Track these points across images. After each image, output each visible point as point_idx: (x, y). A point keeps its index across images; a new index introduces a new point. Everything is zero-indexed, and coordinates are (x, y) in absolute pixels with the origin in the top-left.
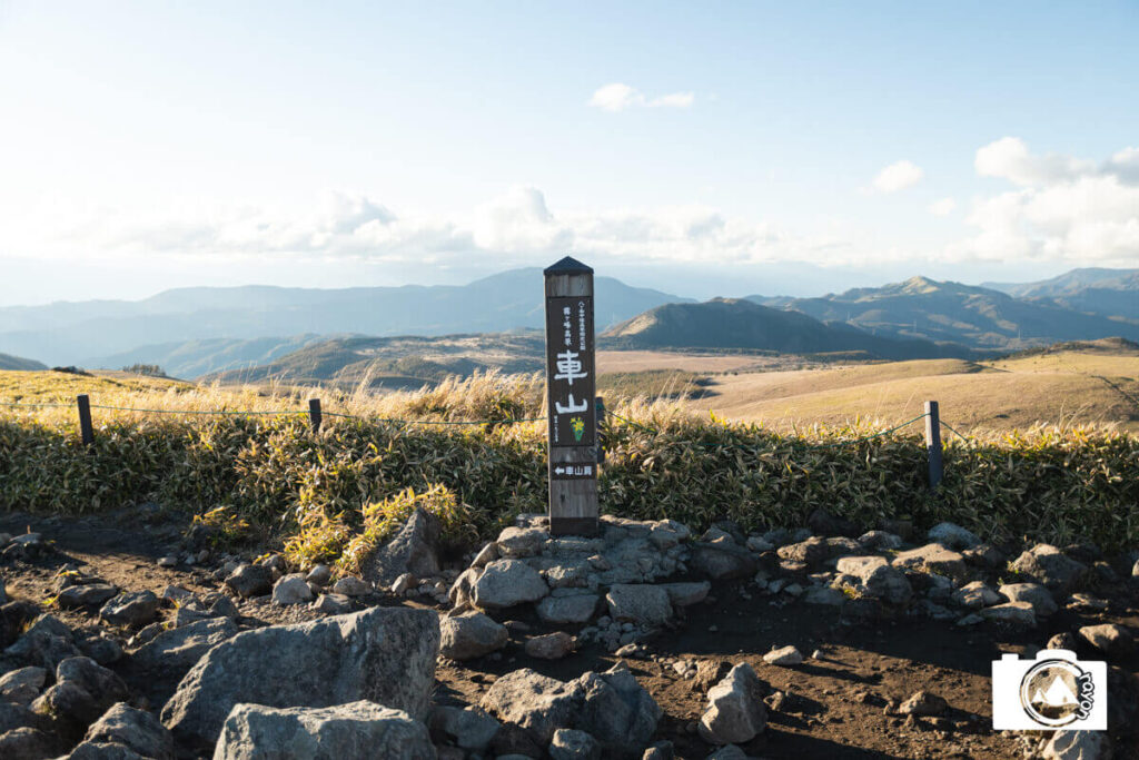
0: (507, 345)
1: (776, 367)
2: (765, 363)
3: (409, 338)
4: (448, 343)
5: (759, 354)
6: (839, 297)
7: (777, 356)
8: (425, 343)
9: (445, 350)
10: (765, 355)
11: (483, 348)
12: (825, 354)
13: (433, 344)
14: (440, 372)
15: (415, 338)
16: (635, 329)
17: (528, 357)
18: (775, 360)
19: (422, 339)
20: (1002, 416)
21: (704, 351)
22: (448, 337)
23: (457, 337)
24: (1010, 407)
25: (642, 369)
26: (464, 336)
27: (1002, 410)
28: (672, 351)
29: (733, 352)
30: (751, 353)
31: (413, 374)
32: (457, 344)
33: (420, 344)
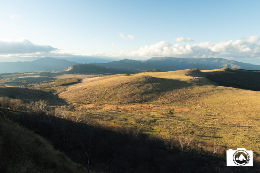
0: (40, 74)
1: (96, 76)
2: (95, 76)
3: (16, 73)
4: (25, 74)
5: (94, 74)
6: (111, 63)
7: (97, 74)
8: (20, 74)
9: (24, 75)
10: (95, 74)
11: (34, 75)
12: (106, 74)
13: (22, 74)
14: (22, 80)
15: (18, 73)
16: (68, 70)
17: (44, 76)
18: (97, 75)
19: (19, 73)
20: (126, 83)
21: (83, 74)
22: (26, 73)
23: (28, 73)
24: (128, 82)
25: (69, 78)
26: (30, 72)
27: (126, 82)
28: (76, 74)
29: (89, 74)
30: (92, 74)
31: (16, 81)
32: (27, 74)
33: (19, 74)
